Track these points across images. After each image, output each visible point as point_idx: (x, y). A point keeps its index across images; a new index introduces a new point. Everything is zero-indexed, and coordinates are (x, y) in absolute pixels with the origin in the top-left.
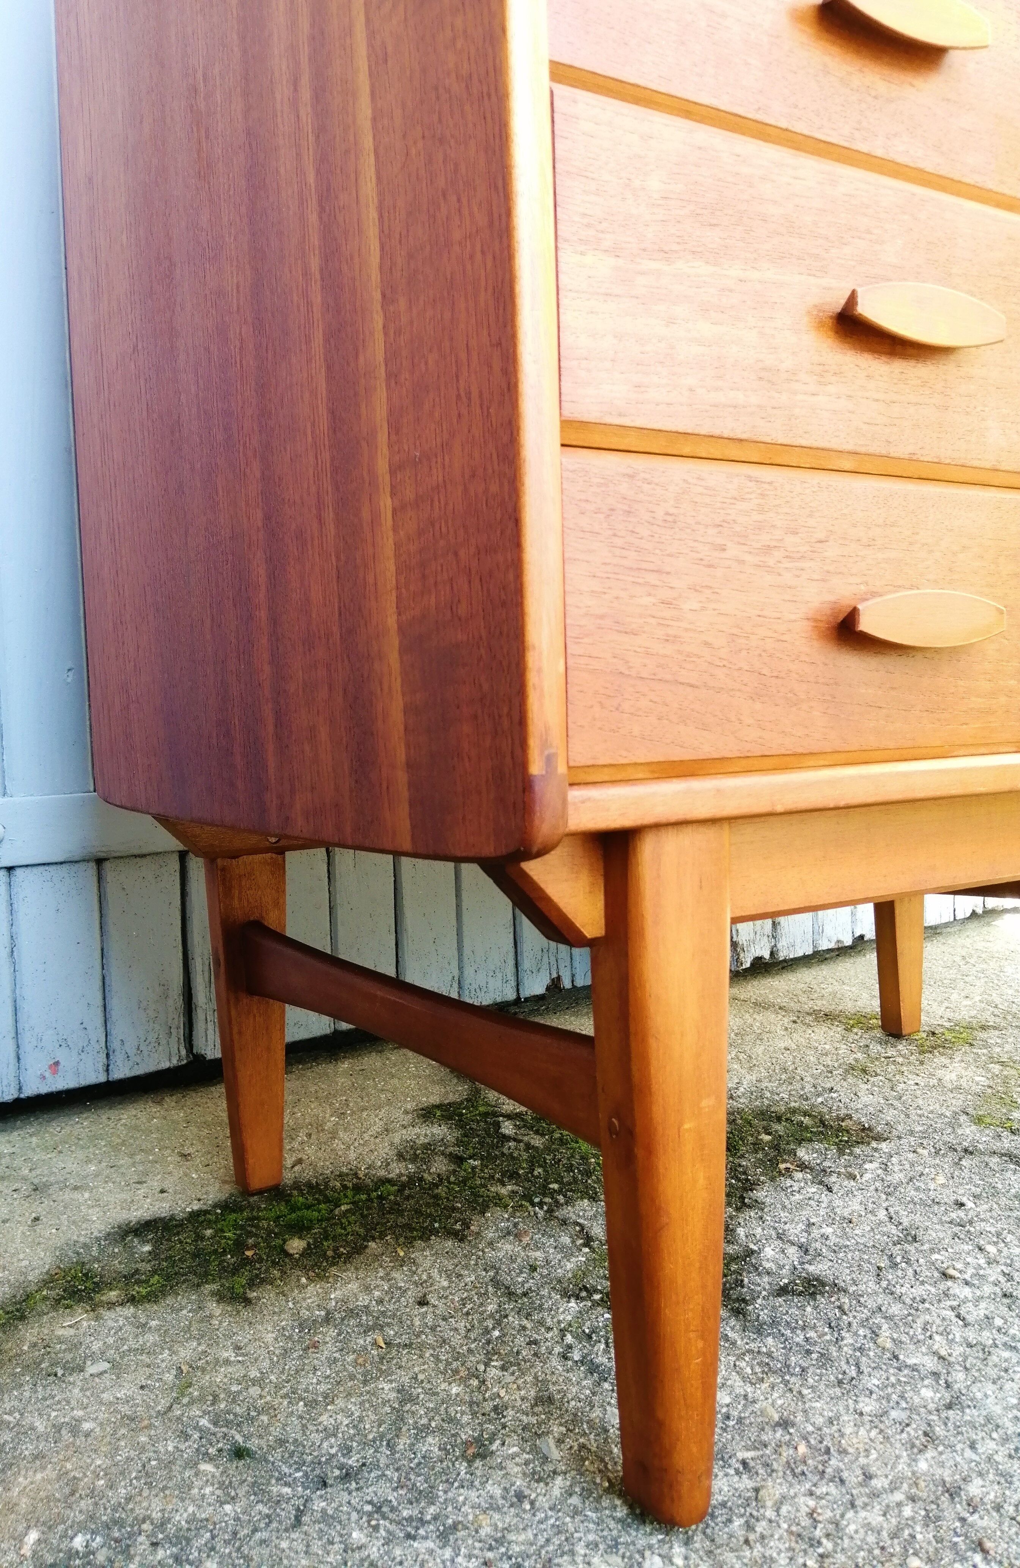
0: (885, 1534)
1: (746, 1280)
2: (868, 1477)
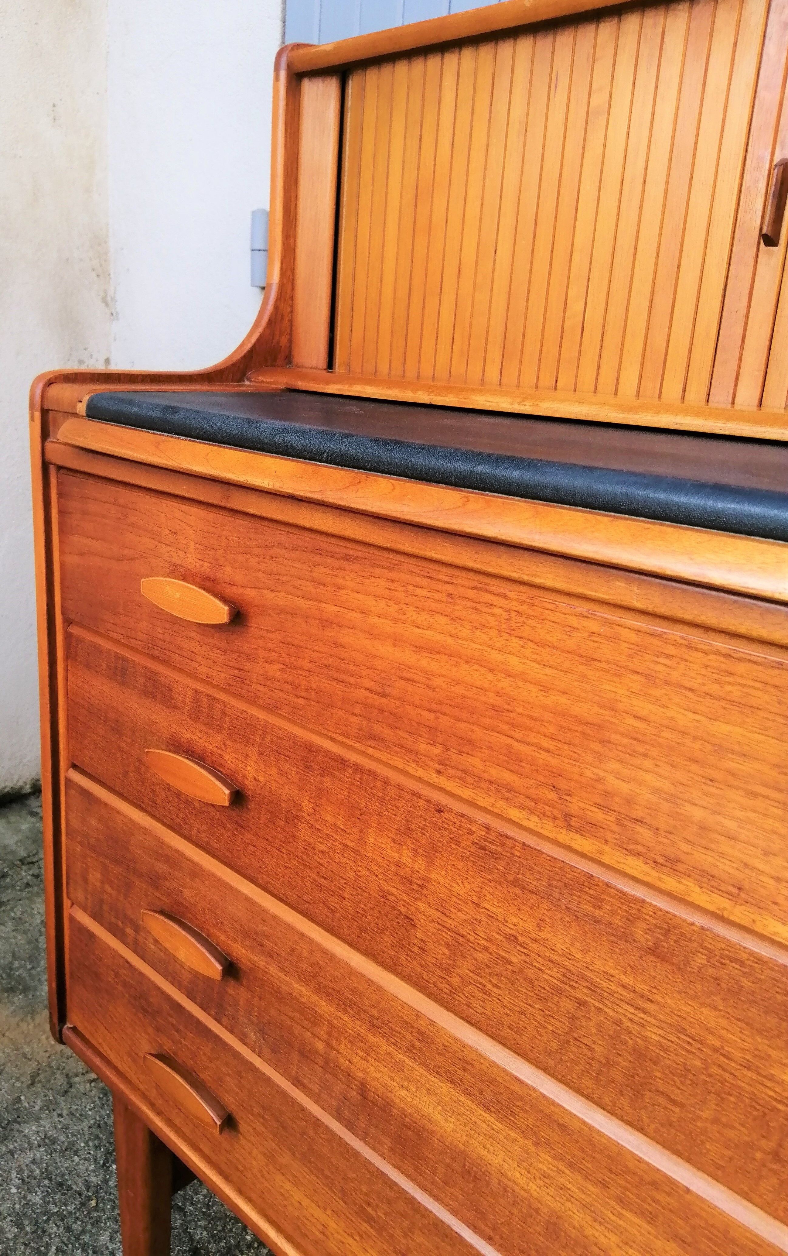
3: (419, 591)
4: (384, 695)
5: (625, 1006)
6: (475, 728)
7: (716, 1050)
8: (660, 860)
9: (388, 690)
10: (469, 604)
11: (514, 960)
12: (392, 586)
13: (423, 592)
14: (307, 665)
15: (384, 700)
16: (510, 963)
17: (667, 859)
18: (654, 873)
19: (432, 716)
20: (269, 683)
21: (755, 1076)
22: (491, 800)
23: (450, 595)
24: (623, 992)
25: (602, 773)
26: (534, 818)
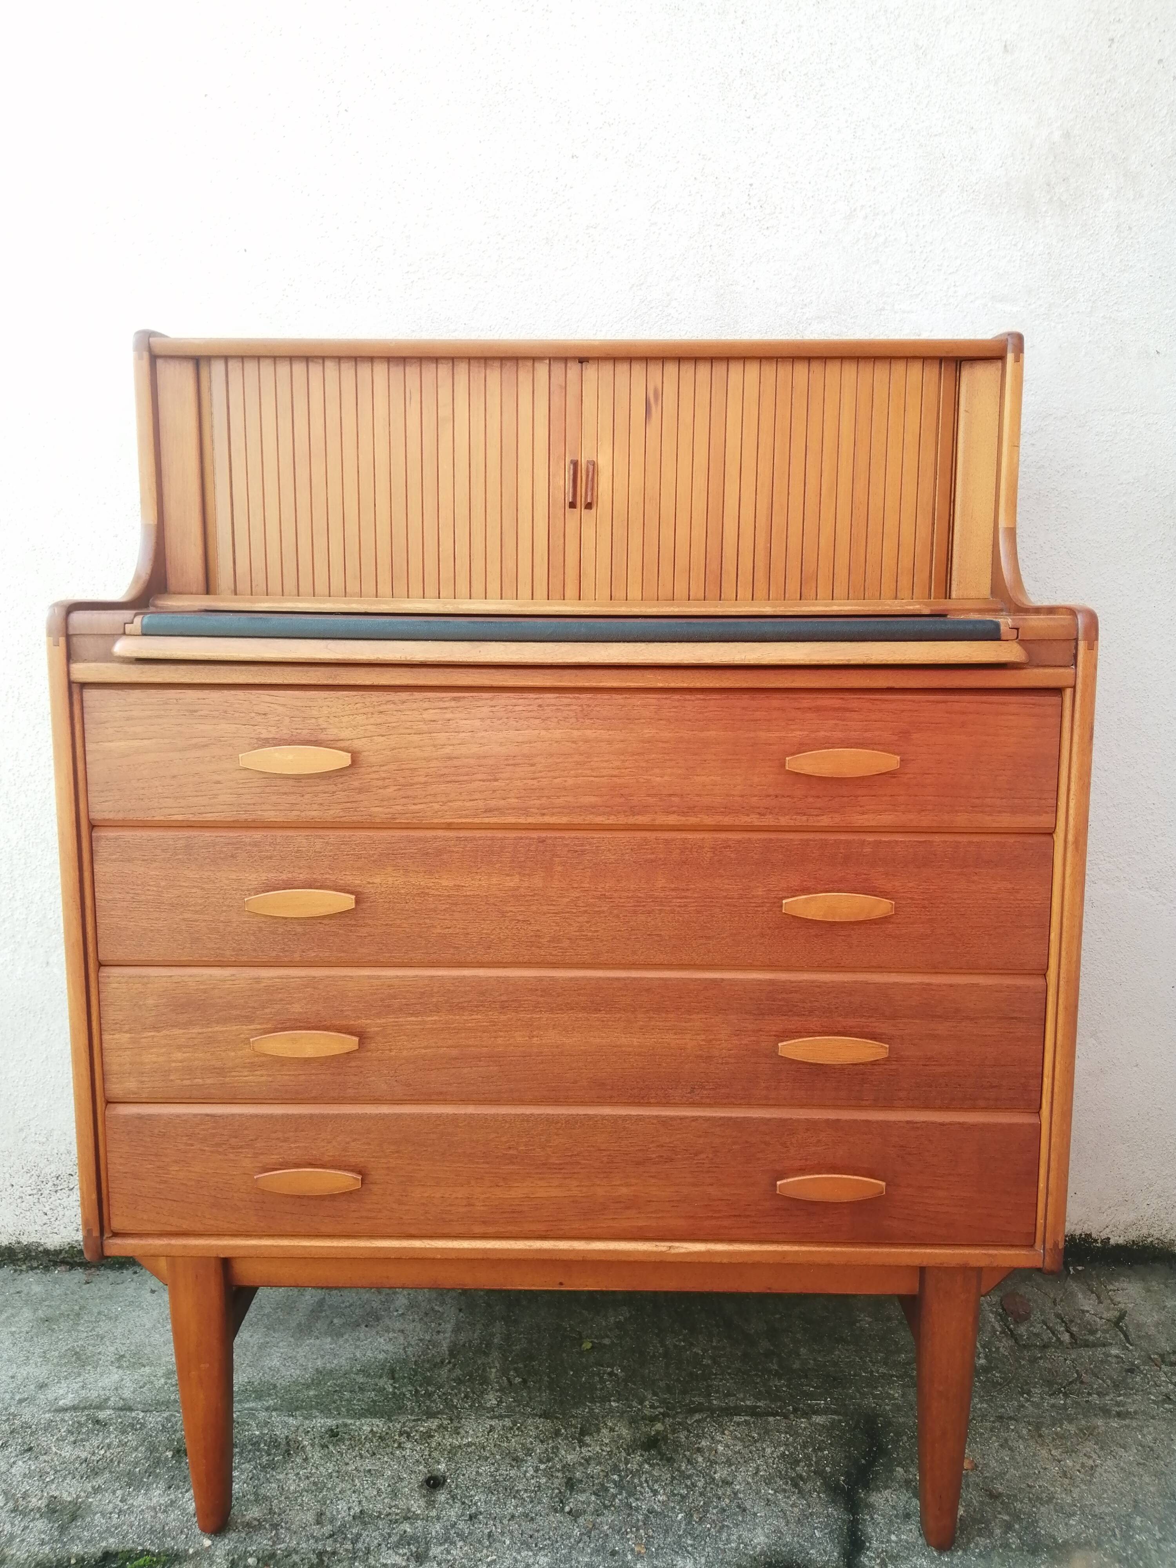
3: (517, 708)
4: (496, 780)
5: (674, 900)
6: (568, 779)
7: (725, 897)
8: (685, 810)
9: (498, 776)
10: (555, 708)
11: (605, 909)
12: (494, 709)
13: (521, 708)
14: (422, 779)
15: (496, 783)
16: (603, 912)
17: (689, 808)
18: (684, 818)
19: (535, 782)
20: (385, 803)
21: (745, 900)
22: (582, 817)
23: (540, 706)
24: (674, 893)
25: (649, 777)
26: (612, 817)
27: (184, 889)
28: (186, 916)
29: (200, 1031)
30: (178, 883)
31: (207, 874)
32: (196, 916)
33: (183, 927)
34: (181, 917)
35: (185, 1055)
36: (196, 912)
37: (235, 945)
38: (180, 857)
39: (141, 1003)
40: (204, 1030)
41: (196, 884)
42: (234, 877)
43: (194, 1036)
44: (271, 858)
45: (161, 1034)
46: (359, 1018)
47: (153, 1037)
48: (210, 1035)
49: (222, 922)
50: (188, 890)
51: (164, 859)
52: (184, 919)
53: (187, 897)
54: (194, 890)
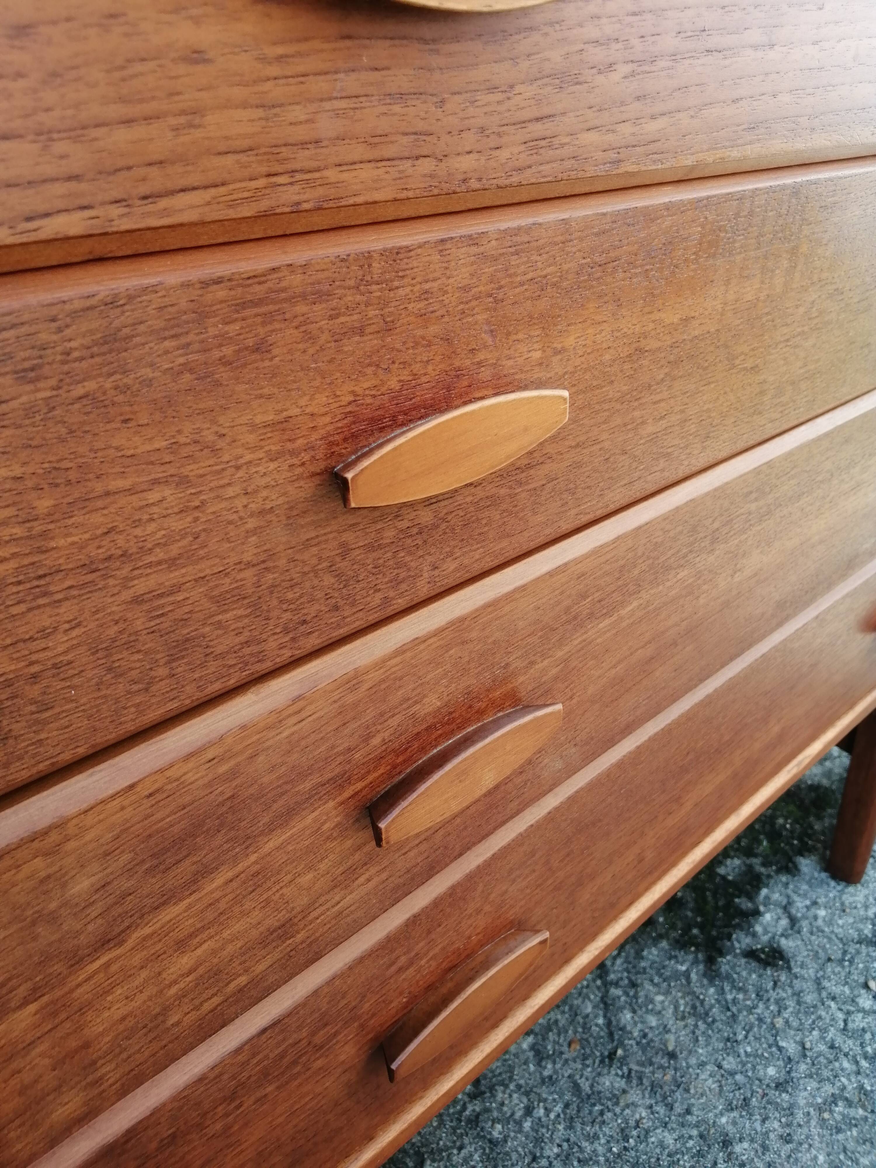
0: (667, 1151)
1: (734, 936)
2: (688, 1112)
27: (122, 501)
28: (141, 586)
29: (230, 874)
30: (99, 487)
31: (188, 427)
32: (175, 576)
33: (139, 624)
34: (126, 595)
35: (199, 952)
36: (172, 563)
37: (287, 616)
38: (91, 386)
39: (53, 906)
40: (240, 867)
41: (158, 472)
42: (270, 417)
43: (216, 895)
44: (361, 331)
45: (130, 943)
46: (532, 663)
47: (107, 965)
48: (257, 867)
49: (250, 565)
50: (135, 501)
51: (29, 411)
52: (137, 600)
53: (137, 523)
54: (153, 496)
